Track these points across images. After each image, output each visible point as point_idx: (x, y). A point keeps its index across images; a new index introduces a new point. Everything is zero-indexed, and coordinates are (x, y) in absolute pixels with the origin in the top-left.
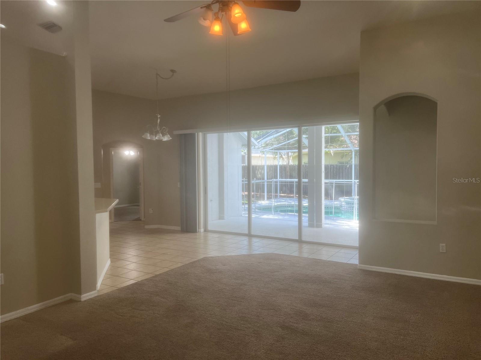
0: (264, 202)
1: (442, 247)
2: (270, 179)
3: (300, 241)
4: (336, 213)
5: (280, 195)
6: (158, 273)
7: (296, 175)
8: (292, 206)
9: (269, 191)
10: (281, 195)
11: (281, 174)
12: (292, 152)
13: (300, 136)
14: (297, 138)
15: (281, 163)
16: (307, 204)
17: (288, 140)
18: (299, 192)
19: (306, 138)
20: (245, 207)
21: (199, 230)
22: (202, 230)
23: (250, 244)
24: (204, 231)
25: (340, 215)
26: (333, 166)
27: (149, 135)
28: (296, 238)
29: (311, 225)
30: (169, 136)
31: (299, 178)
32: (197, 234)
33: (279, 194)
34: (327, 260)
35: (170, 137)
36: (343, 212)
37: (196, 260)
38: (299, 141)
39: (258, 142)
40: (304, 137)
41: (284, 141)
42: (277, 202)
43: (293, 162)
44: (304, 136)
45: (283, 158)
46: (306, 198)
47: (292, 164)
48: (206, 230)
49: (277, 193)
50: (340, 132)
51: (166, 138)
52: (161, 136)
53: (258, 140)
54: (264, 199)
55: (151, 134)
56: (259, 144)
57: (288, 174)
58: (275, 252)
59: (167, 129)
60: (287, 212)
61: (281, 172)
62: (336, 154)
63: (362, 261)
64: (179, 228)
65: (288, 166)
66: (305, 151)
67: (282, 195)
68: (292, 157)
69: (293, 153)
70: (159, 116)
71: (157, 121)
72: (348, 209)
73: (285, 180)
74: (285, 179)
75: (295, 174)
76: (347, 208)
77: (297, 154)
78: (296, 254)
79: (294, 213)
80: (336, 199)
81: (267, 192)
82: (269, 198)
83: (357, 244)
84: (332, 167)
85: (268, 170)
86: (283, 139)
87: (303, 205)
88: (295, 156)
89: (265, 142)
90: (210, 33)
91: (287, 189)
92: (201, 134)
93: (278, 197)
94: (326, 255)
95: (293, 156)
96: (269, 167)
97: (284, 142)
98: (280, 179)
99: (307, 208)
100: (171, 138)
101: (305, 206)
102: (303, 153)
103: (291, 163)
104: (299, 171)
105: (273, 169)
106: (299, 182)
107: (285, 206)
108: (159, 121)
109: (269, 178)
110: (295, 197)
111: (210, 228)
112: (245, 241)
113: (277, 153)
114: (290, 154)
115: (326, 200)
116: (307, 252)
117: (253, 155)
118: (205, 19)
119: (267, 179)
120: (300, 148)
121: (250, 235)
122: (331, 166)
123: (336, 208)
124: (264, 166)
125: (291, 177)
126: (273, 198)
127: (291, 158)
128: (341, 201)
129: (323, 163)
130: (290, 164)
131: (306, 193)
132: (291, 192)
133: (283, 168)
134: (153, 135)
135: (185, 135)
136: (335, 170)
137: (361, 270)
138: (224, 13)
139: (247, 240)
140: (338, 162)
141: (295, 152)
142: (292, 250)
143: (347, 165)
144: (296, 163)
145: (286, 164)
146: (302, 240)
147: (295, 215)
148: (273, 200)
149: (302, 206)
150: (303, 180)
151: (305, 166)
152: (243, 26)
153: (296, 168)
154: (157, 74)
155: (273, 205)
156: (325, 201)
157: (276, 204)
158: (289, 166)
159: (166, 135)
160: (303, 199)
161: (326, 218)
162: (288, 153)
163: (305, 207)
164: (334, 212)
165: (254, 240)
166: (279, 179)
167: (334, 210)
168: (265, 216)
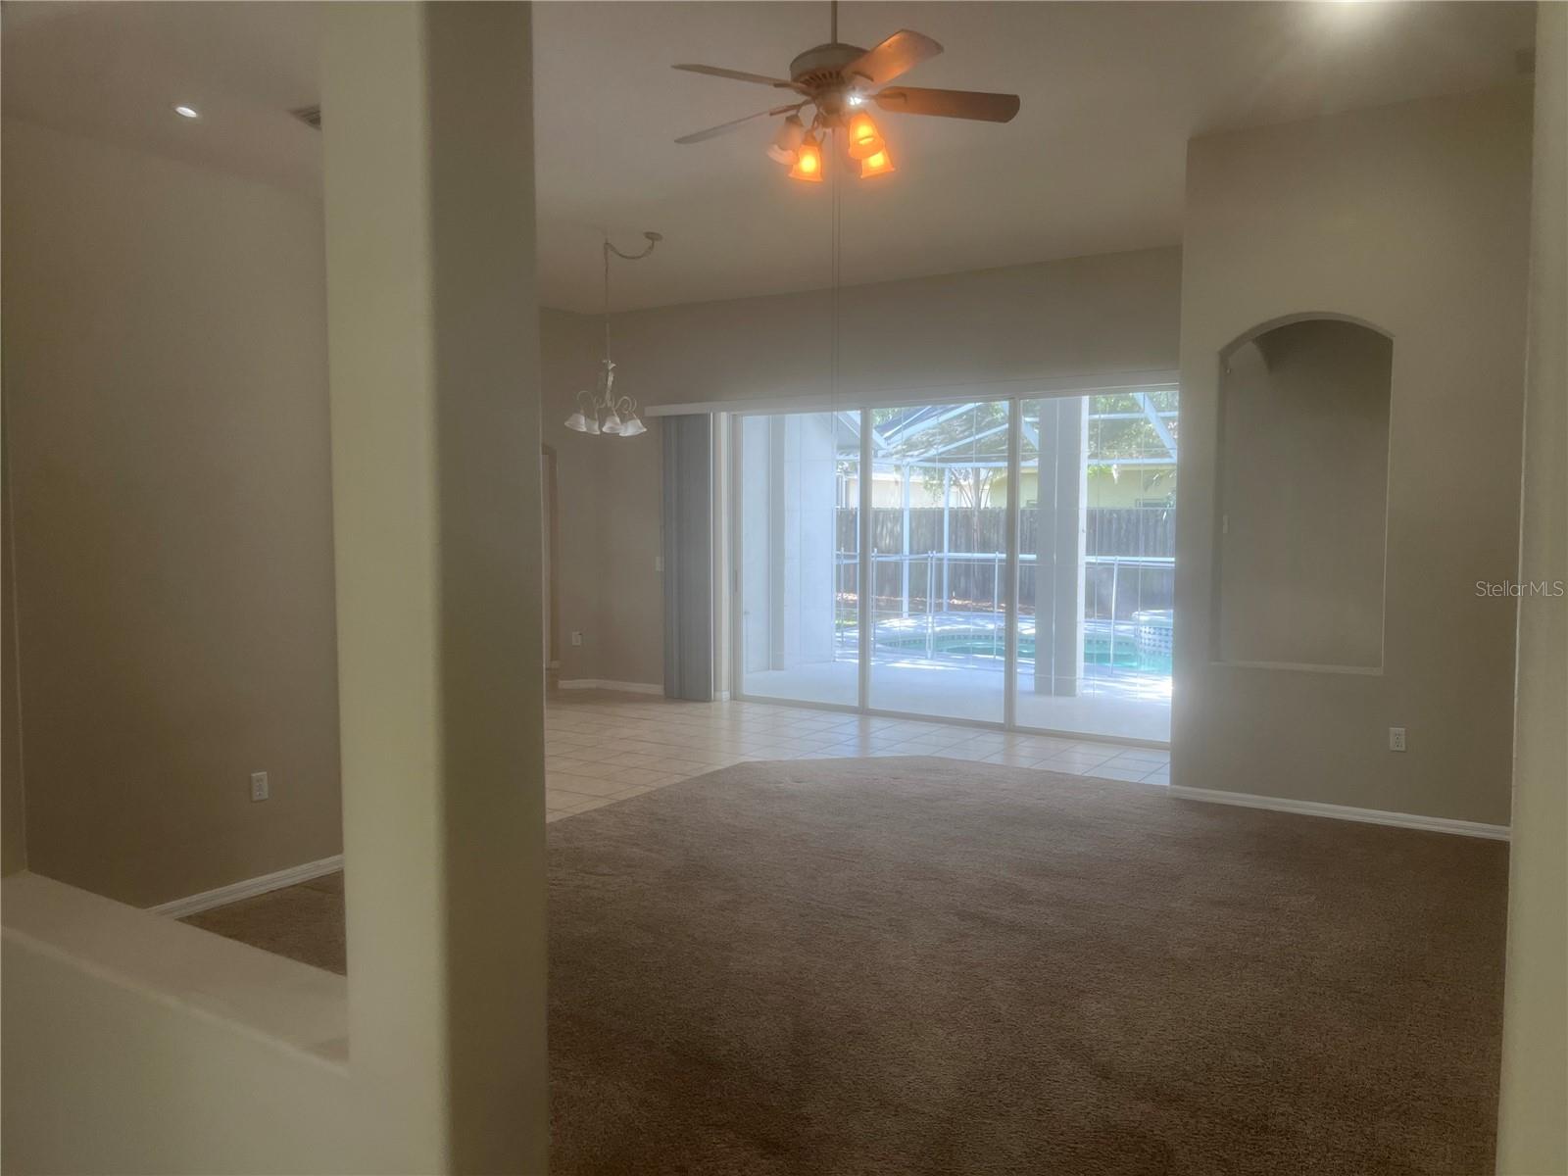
0: (901, 624)
1: (1397, 737)
2: (918, 553)
3: (1008, 728)
4: (1118, 658)
5: (949, 604)
6: (623, 797)
7: (1001, 541)
8: (987, 637)
9: (918, 591)
10: (953, 604)
11: (954, 537)
12: (990, 469)
13: (1014, 419)
14: (1007, 426)
15: (953, 503)
16: (1033, 631)
17: (980, 430)
18: (1008, 596)
19: (1032, 424)
20: (842, 637)
21: (718, 694)
22: (725, 695)
23: (864, 735)
24: (731, 699)
25: (1135, 664)
26: (1118, 512)
27: (582, 420)
28: (1000, 719)
29: (1042, 688)
30: (639, 422)
31: (1011, 550)
32: (712, 704)
33: (945, 600)
34: (1086, 775)
35: (640, 424)
36: (1142, 654)
37: (720, 768)
38: (1013, 435)
39: (887, 439)
40: (1027, 423)
41: (966, 433)
42: (940, 624)
43: (992, 501)
44: (1028, 419)
45: (961, 488)
46: (1029, 614)
47: (989, 505)
48: (735, 697)
49: (942, 598)
50: (1140, 410)
51: (631, 429)
52: (617, 424)
53: (887, 431)
54: (899, 616)
55: (589, 416)
56: (888, 444)
57: (976, 536)
58: (937, 755)
59: (633, 404)
60: (974, 653)
61: (953, 532)
62: (1127, 474)
63: (1177, 778)
64: (657, 689)
65: (976, 513)
66: (1030, 465)
67: (956, 602)
68: (991, 485)
69: (992, 472)
70: (611, 366)
71: (607, 380)
72: (1160, 646)
73: (968, 555)
74: (968, 551)
75: (998, 536)
76: (1157, 643)
77: (1005, 475)
78: (997, 759)
79: (992, 657)
80: (1124, 615)
81: (911, 595)
82: (917, 610)
83: (1166, 737)
84: (1115, 515)
85: (914, 525)
86: (964, 428)
87: (1021, 634)
88: (1000, 482)
89: (909, 439)
90: (791, 175)
91: (971, 585)
92: (724, 417)
93: (945, 609)
94: (1082, 763)
95: (994, 480)
96: (918, 515)
97: (966, 437)
98: (949, 551)
99: (1032, 642)
100: (645, 430)
101: (1029, 635)
102: (1023, 471)
103: (986, 502)
104: (1009, 526)
105: (929, 522)
106: (1010, 565)
107: (963, 636)
108: (611, 379)
109: (915, 548)
110: (996, 610)
111: (747, 690)
112: (849, 726)
113: (942, 471)
114: (983, 474)
115: (1088, 620)
116: (1026, 755)
117: (876, 476)
118: (783, 149)
119: (911, 552)
120: (1013, 459)
121: (863, 712)
122: (1111, 512)
123: (1123, 643)
124: (901, 512)
125: (985, 547)
126: (930, 612)
127: (987, 487)
128: (1138, 623)
129: (1083, 504)
130: (982, 506)
131: (1028, 598)
132: (985, 593)
133: (961, 518)
134: (595, 419)
135: (679, 417)
136: (1124, 526)
137: (1177, 799)
138: (829, 131)
139: (857, 723)
140: (1136, 500)
141: (997, 470)
142: (988, 750)
143: (1163, 512)
144: (1002, 503)
145: (970, 506)
146: (1014, 726)
147: (994, 661)
148: (930, 619)
149: (1017, 636)
150: (1022, 556)
151: (1032, 512)
152: (877, 161)
153: (1003, 516)
154: (607, 244)
155: (930, 631)
156: (1087, 622)
157: (938, 629)
158: (980, 512)
159: (630, 419)
160: (1019, 615)
161: (1087, 670)
162: (977, 471)
163: (1027, 641)
164: (1115, 655)
165: (876, 724)
166: (947, 554)
167: (1115, 649)
168: (904, 664)
